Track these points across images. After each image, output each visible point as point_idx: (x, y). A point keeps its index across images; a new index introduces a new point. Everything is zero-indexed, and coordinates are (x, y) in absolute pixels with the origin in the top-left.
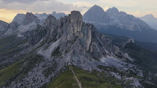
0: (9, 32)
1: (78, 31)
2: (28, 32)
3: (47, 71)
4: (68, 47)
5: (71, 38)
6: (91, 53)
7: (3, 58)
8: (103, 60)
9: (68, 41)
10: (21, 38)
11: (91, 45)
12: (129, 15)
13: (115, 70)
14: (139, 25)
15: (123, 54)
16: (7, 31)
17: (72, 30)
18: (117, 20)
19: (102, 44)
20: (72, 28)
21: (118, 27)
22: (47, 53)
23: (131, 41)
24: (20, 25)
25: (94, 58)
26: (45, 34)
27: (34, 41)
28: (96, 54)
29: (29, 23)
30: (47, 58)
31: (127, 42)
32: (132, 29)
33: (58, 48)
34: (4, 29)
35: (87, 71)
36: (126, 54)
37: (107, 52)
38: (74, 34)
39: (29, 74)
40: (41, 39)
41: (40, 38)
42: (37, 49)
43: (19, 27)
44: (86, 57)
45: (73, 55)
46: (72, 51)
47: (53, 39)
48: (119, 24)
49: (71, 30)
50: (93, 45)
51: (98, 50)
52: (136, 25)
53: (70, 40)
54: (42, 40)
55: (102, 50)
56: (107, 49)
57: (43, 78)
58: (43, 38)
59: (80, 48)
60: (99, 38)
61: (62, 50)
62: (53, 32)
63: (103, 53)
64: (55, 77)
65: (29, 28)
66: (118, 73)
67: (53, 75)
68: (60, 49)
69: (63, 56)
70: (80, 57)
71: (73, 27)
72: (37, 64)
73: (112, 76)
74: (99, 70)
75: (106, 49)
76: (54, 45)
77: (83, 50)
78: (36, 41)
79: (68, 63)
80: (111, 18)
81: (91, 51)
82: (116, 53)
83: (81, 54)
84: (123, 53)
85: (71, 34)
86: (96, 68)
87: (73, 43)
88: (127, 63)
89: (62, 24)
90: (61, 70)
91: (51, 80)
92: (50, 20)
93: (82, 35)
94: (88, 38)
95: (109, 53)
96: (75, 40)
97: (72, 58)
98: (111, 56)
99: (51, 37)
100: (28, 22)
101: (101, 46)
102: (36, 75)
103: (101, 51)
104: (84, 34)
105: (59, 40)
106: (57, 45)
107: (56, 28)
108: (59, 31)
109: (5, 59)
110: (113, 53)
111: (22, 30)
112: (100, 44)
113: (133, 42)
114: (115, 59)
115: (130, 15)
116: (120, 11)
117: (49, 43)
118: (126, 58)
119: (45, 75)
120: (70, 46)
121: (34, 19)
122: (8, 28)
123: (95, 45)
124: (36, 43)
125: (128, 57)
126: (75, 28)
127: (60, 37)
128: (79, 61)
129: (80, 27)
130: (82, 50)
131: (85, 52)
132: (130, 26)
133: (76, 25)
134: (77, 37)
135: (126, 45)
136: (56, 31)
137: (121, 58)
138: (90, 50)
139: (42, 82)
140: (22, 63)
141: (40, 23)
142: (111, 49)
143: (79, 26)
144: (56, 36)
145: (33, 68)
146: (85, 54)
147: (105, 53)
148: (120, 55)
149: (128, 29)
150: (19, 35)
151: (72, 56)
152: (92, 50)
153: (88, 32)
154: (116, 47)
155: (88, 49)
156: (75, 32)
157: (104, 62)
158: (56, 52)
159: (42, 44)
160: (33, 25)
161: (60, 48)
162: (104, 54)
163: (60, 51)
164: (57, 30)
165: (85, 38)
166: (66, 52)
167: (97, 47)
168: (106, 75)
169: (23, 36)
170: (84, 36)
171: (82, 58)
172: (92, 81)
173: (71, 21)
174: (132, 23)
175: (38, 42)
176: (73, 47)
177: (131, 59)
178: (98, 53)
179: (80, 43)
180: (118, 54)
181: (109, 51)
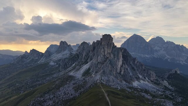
0: (42, 61)
1: (108, 53)
2: (60, 60)
3: (77, 87)
4: (98, 68)
5: (101, 60)
6: (122, 75)
7: (37, 80)
8: (135, 84)
9: (99, 63)
10: (53, 66)
11: (122, 66)
13: (147, 92)
15: (161, 82)
16: (40, 60)
18: (163, 51)
19: (135, 68)
20: (103, 50)
21: (165, 59)
22: (79, 74)
23: (176, 72)
24: (53, 54)
25: (125, 81)
26: (77, 59)
27: (66, 66)
29: (62, 51)
30: (77, 78)
31: (171, 72)
33: (89, 69)
34: (37, 58)
35: (116, 88)
36: (165, 81)
37: (141, 77)
38: (104, 56)
39: (60, 90)
40: (73, 63)
42: (69, 72)
43: (52, 56)
44: (116, 77)
46: (102, 71)
47: (85, 62)
49: (101, 52)
50: (125, 68)
51: (131, 74)
53: (101, 61)
54: (74, 64)
56: (141, 74)
57: (74, 92)
58: (75, 62)
59: (110, 68)
60: (133, 63)
61: (93, 71)
62: (86, 56)
64: (84, 91)
65: (62, 56)
66: (149, 94)
67: (82, 90)
68: (91, 70)
69: (93, 76)
70: (109, 77)
71: (104, 48)
72: (68, 82)
73: (142, 96)
74: (129, 90)
76: (85, 67)
78: (68, 66)
79: (97, 81)
80: (154, 49)
81: (122, 73)
82: (152, 79)
83: (110, 74)
84: (161, 80)
85: (101, 55)
86: (125, 88)
87: (103, 64)
88: (164, 90)
89: (94, 48)
90: (90, 86)
91: (80, 94)
92: (83, 46)
93: (112, 55)
94: (118, 59)
95: (143, 78)
96: (105, 61)
97: (102, 77)
98: (145, 81)
99: (83, 60)
101: (134, 70)
102: (67, 90)
103: (134, 74)
104: (114, 55)
105: (90, 62)
106: (88, 67)
108: (91, 54)
109: (39, 81)
110: (149, 79)
111: (55, 58)
112: (133, 68)
113: (178, 72)
114: (150, 85)
115: (179, 45)
116: (166, 41)
117: (80, 66)
118: (165, 86)
119: (75, 90)
121: (68, 48)
122: (41, 57)
123: (127, 69)
124: (68, 68)
125: (168, 85)
126: (106, 49)
127: (91, 59)
128: (108, 81)
129: (110, 48)
130: (112, 70)
131: (115, 72)
132: (181, 59)
133: (106, 47)
134: (108, 58)
135: (169, 76)
136: (88, 55)
137: (158, 85)
138: (121, 72)
139: (72, 95)
140: (55, 81)
141: (73, 52)
142: (145, 74)
144: (88, 59)
145: (64, 85)
146: (115, 75)
148: (157, 81)
149: (178, 62)
150: (52, 63)
151: (101, 76)
153: (118, 53)
154: (151, 72)
155: (119, 71)
156: (106, 54)
157: (136, 85)
158: (87, 73)
159: (74, 68)
160: (66, 54)
161: (90, 69)
162: (137, 78)
163: (90, 72)
164: (89, 53)
165: (116, 59)
166: (96, 72)
167: (129, 71)
168: (135, 94)
169: (55, 64)
170: (114, 58)
171: (111, 79)
172: (119, 95)
173: (102, 43)
174: (183, 54)
175: (70, 66)
176: (103, 68)
177: (171, 88)
178: (130, 76)
179: (110, 63)
180: (154, 81)
181: (143, 76)
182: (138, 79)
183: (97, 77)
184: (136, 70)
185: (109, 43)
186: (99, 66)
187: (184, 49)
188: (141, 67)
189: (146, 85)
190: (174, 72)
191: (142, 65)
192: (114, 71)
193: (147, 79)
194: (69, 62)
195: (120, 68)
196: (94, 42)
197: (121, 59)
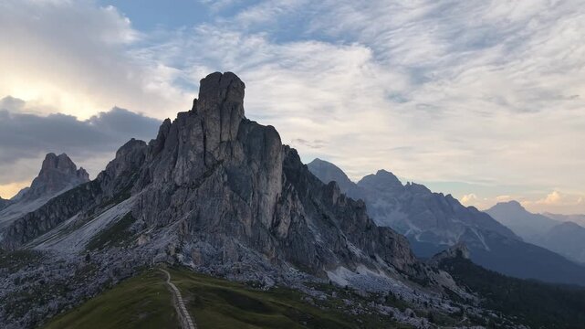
1: (221, 142)
4: (172, 208)
5: (191, 173)
6: (282, 241)
8: (340, 277)
9: (177, 187)
11: (281, 201)
12: (438, 196)
13: (392, 299)
14: (478, 230)
15: (431, 275)
17: (198, 137)
18: (400, 211)
20: (197, 130)
22: (70, 244)
23: (460, 252)
25: (297, 264)
26: (91, 198)
27: (36, 227)
28: (305, 245)
33: (130, 218)
35: (249, 283)
36: (443, 273)
37: (357, 252)
38: (205, 154)
40: (70, 216)
41: (66, 212)
44: (256, 243)
45: (187, 232)
46: (187, 214)
47: (116, 196)
48: (409, 228)
49: (192, 139)
50: (294, 210)
51: (318, 239)
52: (468, 229)
53: (187, 179)
54: (74, 218)
55: (335, 239)
56: (359, 243)
58: (78, 211)
59: (226, 203)
60: (324, 201)
61: (145, 227)
62: (124, 173)
63: (338, 249)
66: (409, 311)
68: (137, 222)
69: (139, 243)
70: (221, 244)
71: (203, 124)
73: (383, 316)
74: (315, 293)
75: (352, 241)
76: (112, 212)
77: (239, 212)
80: (375, 206)
81: (283, 229)
82: (399, 263)
83: (229, 231)
84: (429, 270)
85: (191, 152)
86: (298, 285)
87: (198, 186)
93: (241, 151)
94: (266, 167)
95: (369, 258)
96: (205, 176)
97: (182, 243)
98: (375, 268)
100: (45, 187)
101: (332, 225)
103: (330, 241)
104: (249, 152)
105: (139, 194)
106: (124, 212)
107: (138, 160)
110: (387, 262)
112: (325, 217)
113: (467, 255)
114: (397, 285)
115: (441, 194)
117: (91, 213)
118: (447, 290)
120: (180, 202)
121: (74, 179)
123: (302, 217)
124: (41, 232)
125: (455, 287)
126: (213, 127)
127: (145, 183)
128: (216, 257)
129: (231, 122)
130: (236, 212)
131: (248, 221)
133: (214, 115)
134: (222, 162)
135: (441, 265)
137: (423, 286)
138: (276, 224)
142: (373, 243)
143: (226, 118)
144: (131, 186)
146: (249, 232)
147: (351, 254)
148: (418, 273)
149: (442, 243)
152: (286, 228)
153: (266, 143)
155: (267, 219)
156: (211, 147)
157: (343, 283)
158: (118, 233)
161: (134, 220)
162: (343, 255)
163: (131, 229)
164: (140, 165)
165: (255, 166)
167: (310, 227)
168: (349, 307)
170: (249, 162)
171: (231, 244)
174: (454, 221)
175: (52, 228)
176: (193, 202)
177: (468, 296)
178: (317, 247)
179: (230, 183)
180: (407, 270)
181: (367, 249)
182: (348, 259)
183: (158, 243)
184: (338, 227)
185: (225, 100)
186: (176, 199)
187: (455, 207)
188: (354, 217)
189: (383, 282)
190: (454, 254)
191: (358, 208)
192: (244, 215)
193: (382, 262)
194: (51, 211)
195: (275, 208)
196: (167, 121)
197: (278, 171)
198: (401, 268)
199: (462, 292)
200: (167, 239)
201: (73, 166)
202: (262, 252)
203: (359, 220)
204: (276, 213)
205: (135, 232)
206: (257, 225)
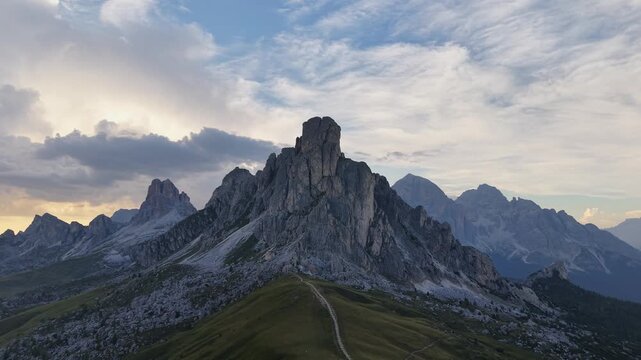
0: (80, 249)
1: (323, 177)
2: (147, 243)
3: (202, 291)
4: (288, 231)
5: (300, 203)
6: (376, 258)
8: (426, 286)
9: (290, 214)
11: (373, 225)
12: (549, 213)
14: (598, 251)
15: (514, 290)
16: (69, 250)
17: (304, 173)
18: (505, 230)
19: (420, 239)
20: (304, 168)
23: (556, 273)
24: (123, 226)
25: (389, 277)
26: (210, 223)
27: (167, 247)
28: (395, 262)
29: (157, 215)
30: (206, 271)
31: (540, 276)
32: (573, 266)
33: (253, 240)
34: (59, 243)
35: (354, 286)
36: (527, 289)
37: (442, 268)
38: (310, 187)
40: (194, 237)
41: (190, 235)
43: (117, 233)
44: (355, 259)
45: (302, 250)
46: (301, 236)
47: (238, 221)
48: (515, 249)
49: (300, 175)
50: (385, 232)
51: (407, 257)
52: (584, 250)
53: (297, 207)
54: (198, 239)
55: (422, 257)
56: (444, 261)
57: (187, 306)
58: (199, 234)
59: (330, 228)
61: (267, 246)
62: (240, 202)
63: (424, 266)
65: (155, 231)
66: (477, 311)
68: (259, 243)
69: (266, 258)
70: (328, 259)
71: (308, 162)
73: (454, 313)
74: (402, 296)
75: (437, 259)
76: (239, 234)
77: (341, 234)
78: (172, 248)
79: (282, 266)
81: (376, 248)
82: (481, 278)
83: (333, 249)
84: (512, 286)
86: (390, 291)
87: (307, 213)
89: (273, 174)
91: (214, 310)
93: (340, 185)
94: (360, 197)
95: (452, 274)
96: (312, 205)
98: (458, 282)
101: (418, 244)
103: (417, 259)
104: (346, 185)
105: (257, 219)
106: (248, 234)
107: (251, 190)
108: (261, 194)
110: (470, 277)
111: (128, 238)
112: (413, 238)
113: (564, 276)
114: (477, 296)
116: (510, 199)
117: (219, 235)
118: (528, 304)
119: (194, 303)
120: (293, 226)
121: (177, 203)
122: (75, 241)
123: (392, 238)
124: (172, 252)
126: (316, 165)
127: (261, 210)
128: (326, 269)
129: (331, 161)
130: (338, 234)
131: (348, 242)
132: (563, 256)
133: (317, 155)
134: (323, 194)
136: (249, 197)
137: (504, 300)
138: (370, 244)
139: (177, 316)
142: (457, 261)
143: (327, 157)
144: (248, 212)
146: (349, 250)
147: (436, 270)
148: (500, 289)
150: (114, 256)
151: (299, 254)
152: (379, 248)
154: (478, 254)
155: (363, 239)
156: (315, 181)
157: (427, 291)
158: (246, 250)
159: (195, 250)
161: (256, 241)
163: (256, 248)
164: (253, 193)
165: (351, 197)
166: (280, 246)
167: (399, 247)
168: (427, 306)
169: (127, 257)
170: (347, 193)
171: (336, 259)
173: (303, 149)
174: (568, 240)
175: (181, 248)
176: (304, 227)
177: (550, 310)
178: (406, 263)
179: (332, 211)
180: (490, 285)
181: (452, 266)
182: (433, 274)
183: (283, 258)
184: (425, 246)
185: (325, 142)
186: (291, 224)
187: (569, 224)
188: (440, 237)
189: (464, 293)
190: (550, 274)
191: (443, 230)
192: (345, 236)
193: (465, 277)
194: (178, 234)
195: (369, 230)
196: (273, 155)
197: (370, 200)
198: (484, 283)
199: (544, 307)
200: (287, 255)
201: (175, 190)
202: (360, 266)
203: (444, 241)
204: (370, 235)
205: (260, 250)
206: (355, 244)
